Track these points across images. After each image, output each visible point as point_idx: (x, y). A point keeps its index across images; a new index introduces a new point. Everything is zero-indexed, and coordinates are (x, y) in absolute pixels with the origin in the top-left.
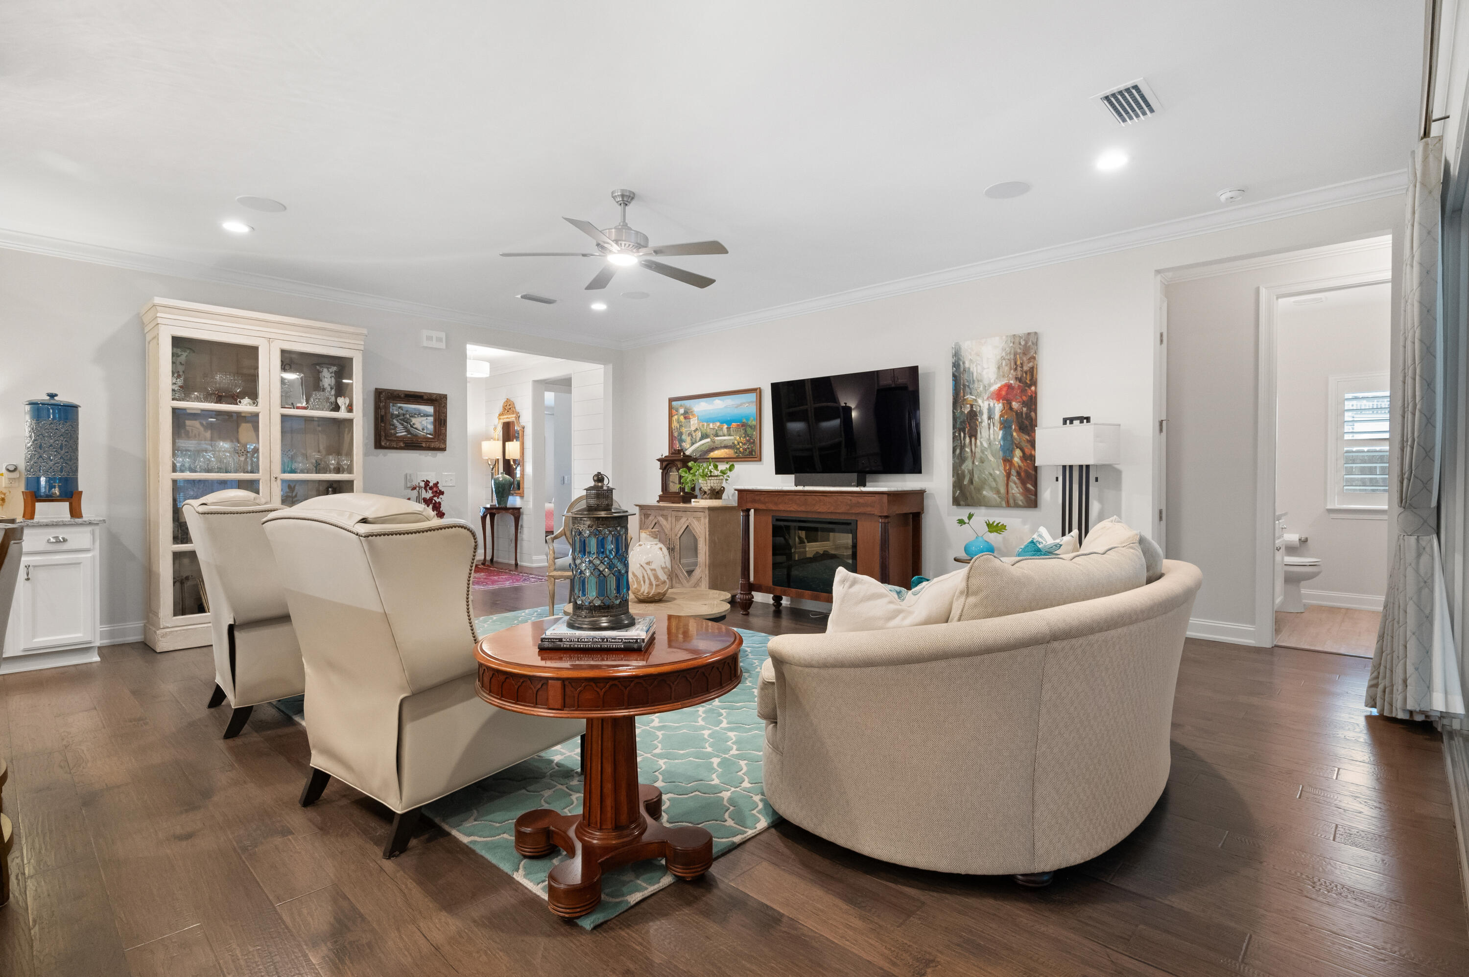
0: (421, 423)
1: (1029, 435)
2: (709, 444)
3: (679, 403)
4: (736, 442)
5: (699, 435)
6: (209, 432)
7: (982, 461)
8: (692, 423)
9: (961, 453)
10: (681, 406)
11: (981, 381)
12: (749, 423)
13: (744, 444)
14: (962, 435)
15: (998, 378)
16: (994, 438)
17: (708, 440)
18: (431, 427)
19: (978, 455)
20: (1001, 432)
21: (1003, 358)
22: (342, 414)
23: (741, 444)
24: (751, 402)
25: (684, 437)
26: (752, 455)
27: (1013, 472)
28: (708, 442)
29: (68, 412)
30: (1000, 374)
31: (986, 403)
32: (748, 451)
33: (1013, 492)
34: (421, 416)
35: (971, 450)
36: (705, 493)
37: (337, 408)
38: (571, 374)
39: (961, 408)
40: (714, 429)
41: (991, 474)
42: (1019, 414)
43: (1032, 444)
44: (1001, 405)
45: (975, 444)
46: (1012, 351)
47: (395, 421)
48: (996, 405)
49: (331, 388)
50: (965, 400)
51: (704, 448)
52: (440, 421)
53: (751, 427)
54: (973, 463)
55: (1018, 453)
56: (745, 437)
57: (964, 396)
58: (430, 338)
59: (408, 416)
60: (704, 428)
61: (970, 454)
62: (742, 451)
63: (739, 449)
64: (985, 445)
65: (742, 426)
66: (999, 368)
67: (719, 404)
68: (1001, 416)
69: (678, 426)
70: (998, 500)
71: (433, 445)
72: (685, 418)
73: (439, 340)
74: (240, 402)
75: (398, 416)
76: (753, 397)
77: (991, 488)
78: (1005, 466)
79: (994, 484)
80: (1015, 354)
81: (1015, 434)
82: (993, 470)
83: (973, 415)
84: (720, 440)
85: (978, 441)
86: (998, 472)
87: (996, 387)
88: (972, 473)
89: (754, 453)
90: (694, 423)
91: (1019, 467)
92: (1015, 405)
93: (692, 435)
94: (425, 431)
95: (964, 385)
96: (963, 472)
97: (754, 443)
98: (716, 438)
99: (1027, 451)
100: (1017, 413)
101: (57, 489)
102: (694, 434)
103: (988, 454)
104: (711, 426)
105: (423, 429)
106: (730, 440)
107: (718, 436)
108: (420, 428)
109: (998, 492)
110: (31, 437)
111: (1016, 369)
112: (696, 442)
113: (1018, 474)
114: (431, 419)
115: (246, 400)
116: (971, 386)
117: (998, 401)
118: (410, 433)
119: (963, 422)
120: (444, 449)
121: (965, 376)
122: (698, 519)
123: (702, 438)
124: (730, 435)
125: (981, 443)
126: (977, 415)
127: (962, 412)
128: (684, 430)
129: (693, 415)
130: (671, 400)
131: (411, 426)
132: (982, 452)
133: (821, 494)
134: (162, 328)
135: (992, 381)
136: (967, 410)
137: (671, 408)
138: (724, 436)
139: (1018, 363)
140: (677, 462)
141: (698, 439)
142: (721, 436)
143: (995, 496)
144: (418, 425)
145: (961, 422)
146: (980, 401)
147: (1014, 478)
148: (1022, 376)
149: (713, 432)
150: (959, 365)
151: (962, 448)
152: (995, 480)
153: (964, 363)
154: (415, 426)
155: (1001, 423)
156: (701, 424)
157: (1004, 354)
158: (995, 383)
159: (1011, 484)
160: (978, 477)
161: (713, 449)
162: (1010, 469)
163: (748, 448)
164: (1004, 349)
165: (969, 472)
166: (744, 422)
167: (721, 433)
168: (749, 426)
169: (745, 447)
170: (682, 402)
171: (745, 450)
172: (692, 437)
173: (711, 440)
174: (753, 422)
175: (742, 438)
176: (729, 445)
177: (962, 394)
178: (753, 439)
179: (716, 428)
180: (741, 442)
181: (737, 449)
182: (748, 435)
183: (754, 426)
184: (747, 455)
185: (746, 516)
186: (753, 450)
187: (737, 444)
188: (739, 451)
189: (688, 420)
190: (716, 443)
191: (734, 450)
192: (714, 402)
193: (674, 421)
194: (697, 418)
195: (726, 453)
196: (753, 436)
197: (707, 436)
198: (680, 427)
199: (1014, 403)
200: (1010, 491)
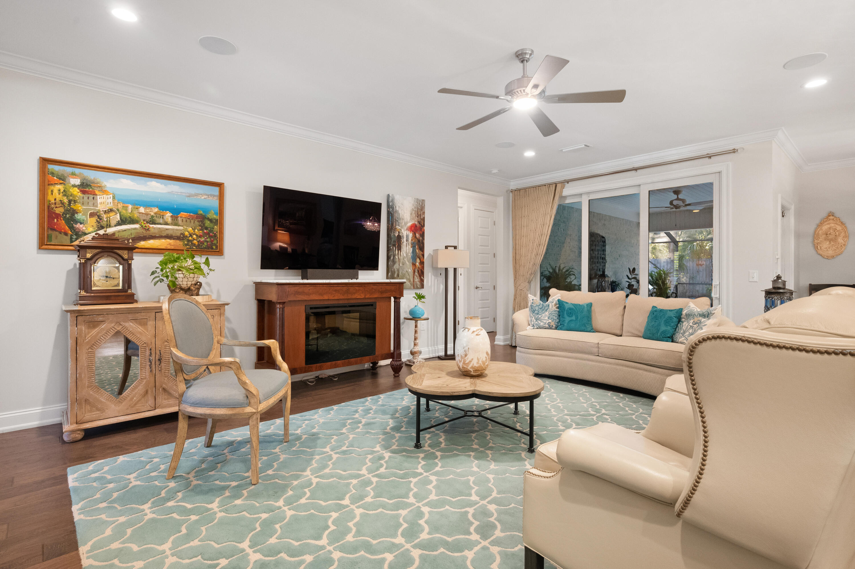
2: (138, 231)
3: (69, 170)
4: (187, 233)
5: (116, 218)
7: (403, 264)
8: (99, 201)
9: (393, 259)
11: (403, 219)
12: (209, 216)
13: (200, 236)
14: (394, 248)
17: (137, 226)
19: (401, 261)
20: (411, 249)
21: (413, 210)
23: (194, 236)
24: (211, 195)
25: (79, 216)
26: (212, 249)
27: (416, 271)
28: (135, 229)
30: (412, 219)
31: (405, 232)
32: (205, 244)
33: (416, 281)
35: (398, 258)
39: (393, 233)
40: (147, 214)
41: (407, 271)
42: (419, 241)
43: (423, 255)
44: (412, 234)
45: (400, 254)
46: (417, 207)
48: (410, 234)
50: (396, 228)
51: (124, 235)
53: (211, 221)
54: (399, 265)
55: (418, 260)
56: (201, 230)
57: (395, 226)
60: (126, 210)
61: (397, 260)
62: (197, 243)
63: (191, 241)
64: (405, 255)
65: (197, 218)
66: (411, 214)
68: (412, 240)
69: (65, 200)
70: (410, 285)
72: (84, 192)
76: (216, 190)
78: (413, 267)
79: (408, 277)
80: (418, 209)
81: (417, 250)
83: (399, 238)
84: (160, 229)
86: (410, 270)
87: (409, 224)
88: (398, 271)
89: (214, 247)
90: (104, 201)
91: (419, 268)
93: (99, 217)
95: (396, 220)
96: (394, 270)
97: (215, 236)
98: (151, 226)
100: (418, 239)
102: (105, 216)
104: (142, 210)
106: (177, 230)
107: (154, 223)
109: (410, 281)
111: (418, 217)
112: (108, 226)
113: (418, 271)
116: (399, 221)
117: (411, 232)
121: (396, 215)
123: (123, 221)
124: (176, 225)
125: (403, 254)
126: (401, 238)
127: (394, 235)
128: (78, 207)
129: (104, 192)
130: (44, 162)
135: (408, 221)
136: (397, 235)
137: (44, 172)
138: (166, 224)
139: (419, 214)
141: (113, 222)
142: (162, 224)
145: (394, 241)
146: (403, 230)
147: (416, 273)
148: (420, 221)
149: (148, 218)
150: (393, 208)
151: (394, 256)
152: (409, 275)
153: (396, 207)
155: (412, 244)
156: (120, 206)
157: (413, 207)
158: (410, 222)
159: (415, 277)
161: (145, 238)
162: (415, 269)
163: (207, 242)
164: (413, 205)
165: (397, 270)
166: (201, 214)
167: (161, 221)
168: (208, 219)
169: (203, 239)
170: (77, 171)
171: (202, 243)
172: (101, 219)
173: (142, 226)
174: (215, 216)
175: (196, 230)
176: (174, 235)
177: (394, 225)
178: (213, 233)
179: (152, 214)
180: (194, 234)
181: (189, 241)
182: (206, 228)
183: (215, 219)
184: (205, 248)
185: (283, 308)
186: (212, 243)
187: (188, 236)
188: (192, 244)
189: (91, 197)
190: (151, 232)
191: (184, 242)
192: (149, 183)
193: (56, 191)
194: (111, 196)
195: (170, 244)
196: (214, 230)
197: (132, 221)
198: (70, 202)
199: (417, 234)
200: (415, 281)
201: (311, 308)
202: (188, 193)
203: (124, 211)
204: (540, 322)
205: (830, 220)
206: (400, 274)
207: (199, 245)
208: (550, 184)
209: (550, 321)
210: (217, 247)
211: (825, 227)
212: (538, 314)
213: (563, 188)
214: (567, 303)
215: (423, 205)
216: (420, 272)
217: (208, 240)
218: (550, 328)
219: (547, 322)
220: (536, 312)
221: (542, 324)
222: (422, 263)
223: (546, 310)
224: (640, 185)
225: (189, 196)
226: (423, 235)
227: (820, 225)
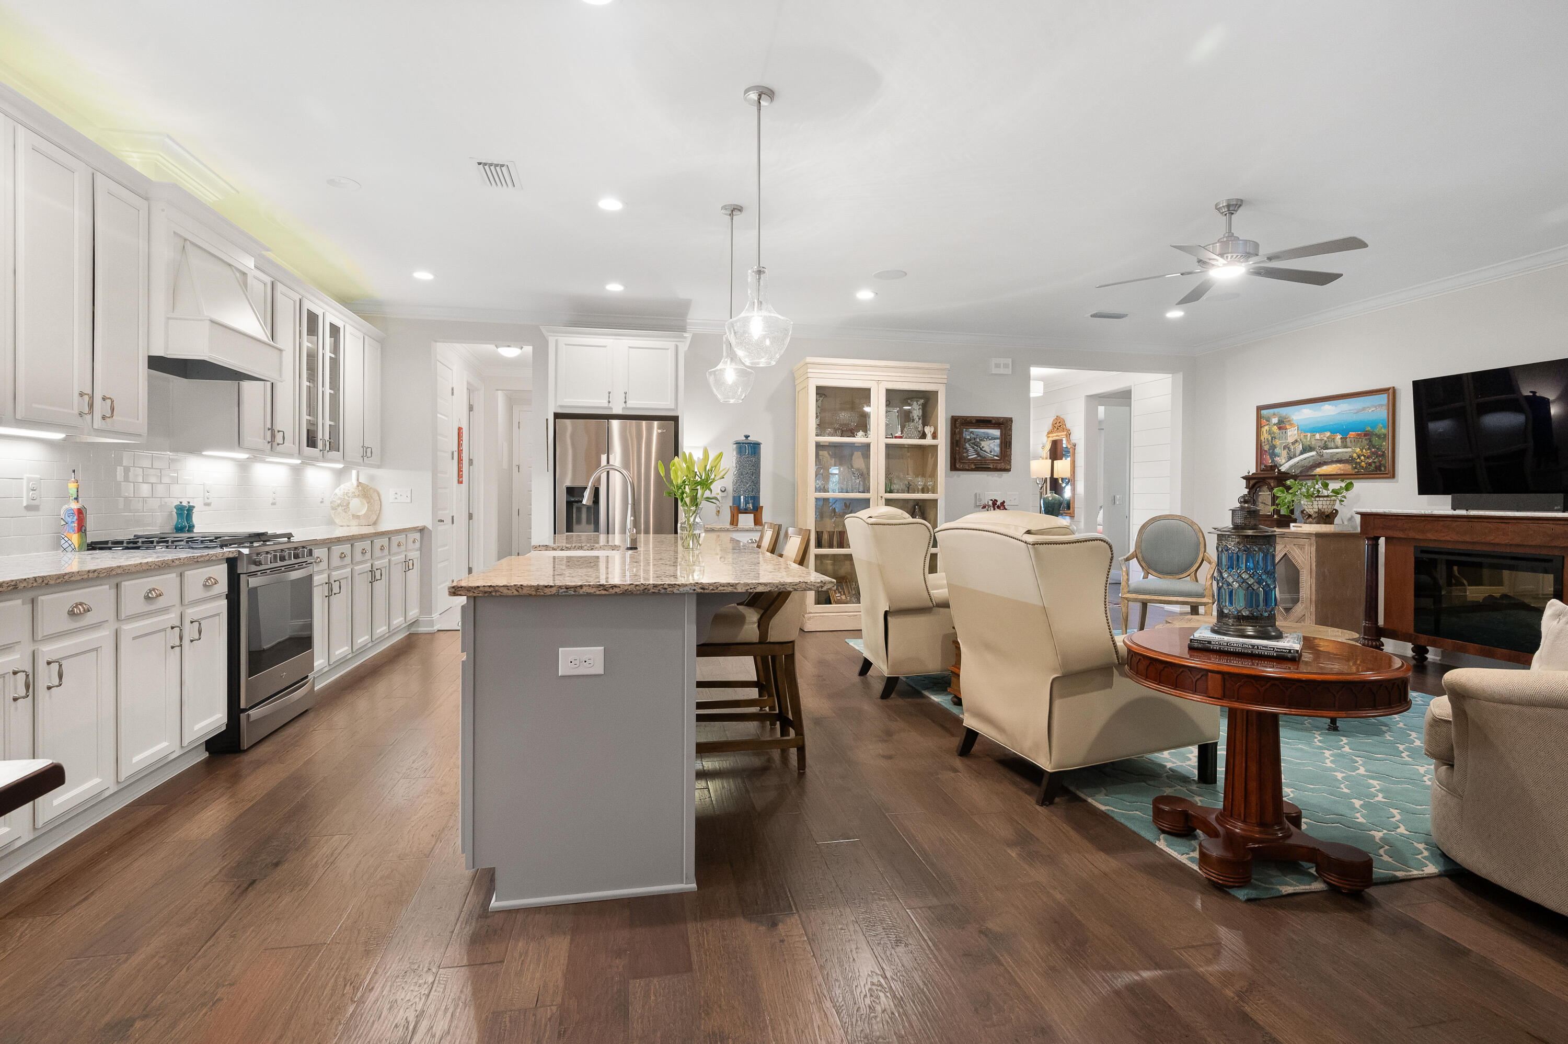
0: (989, 445)
2: (1314, 458)
3: (1271, 411)
4: (1355, 455)
5: (1300, 447)
6: (834, 460)
8: (1289, 434)
10: (1274, 414)
12: (1377, 431)
13: (1368, 457)
17: (1314, 453)
18: (997, 449)
22: (928, 441)
23: (1362, 458)
24: (1380, 406)
25: (1277, 450)
28: (1313, 456)
29: (755, 448)
32: (1373, 465)
34: (990, 440)
36: (1310, 516)
37: (924, 436)
38: (1131, 386)
40: (1321, 440)
47: (967, 445)
49: (919, 419)
51: (1306, 463)
52: (1006, 444)
53: (1379, 436)
56: (1369, 449)
58: (997, 366)
59: (978, 440)
60: (1306, 439)
62: (1365, 466)
63: (1359, 463)
65: (1365, 435)
67: (1328, 411)
69: (1270, 438)
71: (999, 466)
72: (1280, 428)
73: (1006, 366)
74: (856, 435)
75: (970, 440)
76: (1383, 399)
84: (1331, 453)
89: (1383, 469)
90: (1292, 434)
93: (1289, 448)
94: (992, 453)
97: (1383, 455)
98: (1325, 451)
101: (751, 505)
102: (1292, 447)
104: (1318, 436)
105: (991, 452)
106: (1346, 452)
107: (1327, 448)
108: (988, 451)
110: (736, 467)
112: (1295, 456)
114: (998, 441)
115: (861, 433)
118: (980, 456)
120: (1009, 470)
122: (1301, 547)
123: (1304, 451)
124: (1346, 447)
128: (1277, 442)
129: (1291, 425)
130: (1259, 409)
131: (981, 449)
133: (1497, 521)
134: (811, 380)
137: (1259, 417)
138: (1337, 448)
140: (1269, 481)
141: (1298, 452)
142: (1332, 449)
144: (987, 448)
149: (1322, 444)
154: (983, 449)
156: (1303, 436)
161: (1320, 465)
163: (1375, 462)
166: (1369, 431)
167: (1332, 445)
168: (1376, 435)
169: (1371, 461)
170: (1276, 410)
171: (1370, 464)
172: (1290, 451)
173: (1317, 453)
174: (1384, 430)
175: (1364, 451)
176: (1344, 459)
178: (1382, 451)
179: (1325, 439)
180: (1362, 455)
181: (1356, 463)
182: (1374, 447)
183: (1384, 434)
184: (1373, 471)
185: (1373, 545)
186: (1381, 464)
187: (1357, 458)
188: (1360, 466)
189: (1284, 431)
190: (1325, 457)
191: (1353, 465)
192: (1322, 408)
193: (1265, 432)
194: (1296, 428)
195: (1340, 469)
197: (1311, 449)
198: (1272, 439)
201: (1423, 552)
202: (1357, 409)
203: (1305, 440)
207: (1367, 467)
210: (1385, 467)
217: (1376, 460)
225: (1357, 413)
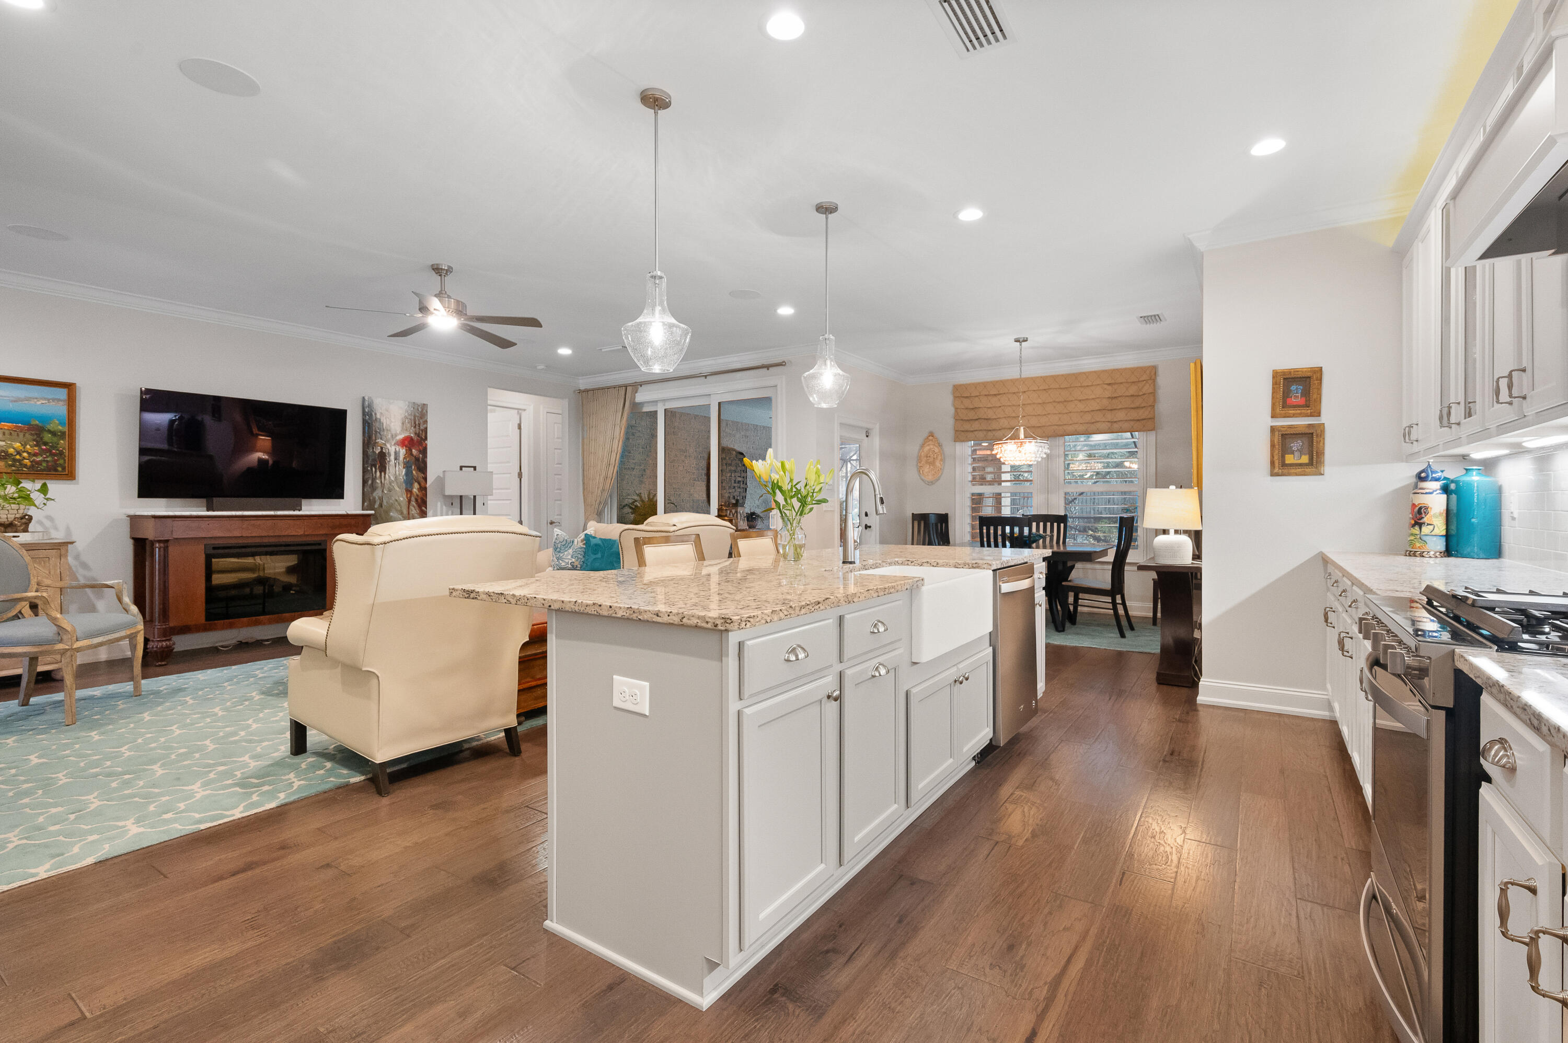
1: (424, 474)
4: (11, 451)
7: (390, 490)
9: (372, 483)
11: (390, 430)
12: (51, 427)
13: (36, 455)
14: (374, 469)
15: (403, 430)
16: (399, 474)
19: (386, 486)
20: (404, 470)
21: (406, 418)
23: (25, 455)
26: (56, 470)
27: (413, 499)
30: (405, 430)
31: (393, 448)
32: (44, 464)
35: (381, 482)
39: (373, 448)
41: (396, 500)
42: (417, 459)
43: (425, 479)
44: (404, 450)
45: (385, 477)
46: (413, 414)
48: (401, 450)
50: (376, 443)
53: (54, 433)
54: (383, 491)
55: (416, 485)
56: (35, 445)
61: (380, 485)
62: (29, 464)
63: (19, 461)
64: (392, 478)
65: (29, 430)
66: (403, 423)
68: (404, 458)
77: (397, 510)
78: (407, 494)
80: (415, 417)
81: (414, 472)
82: (399, 497)
83: (383, 456)
85: (387, 476)
86: (402, 499)
87: (400, 437)
88: (381, 499)
89: (60, 469)
91: (417, 495)
92: (414, 452)
95: (376, 431)
96: (374, 498)
97: (61, 454)
99: (423, 484)
100: (415, 457)
103: (395, 485)
111: (415, 427)
113: (416, 500)
116: (382, 433)
117: (403, 447)
119: (374, 460)
121: (376, 425)
125: (389, 477)
126: (386, 456)
127: (373, 452)
132: (390, 483)
135: (398, 432)
136: (378, 450)
139: (417, 423)
143: (400, 516)
146: (388, 446)
147: (413, 503)
148: (419, 433)
150: (371, 414)
151: (374, 480)
152: (399, 504)
153: (376, 414)
155: (404, 464)
157: (406, 414)
158: (400, 434)
159: (411, 507)
160: (387, 502)
162: (411, 497)
163: (47, 461)
164: (407, 411)
165: (379, 498)
166: (36, 425)
168: (49, 431)
169: (39, 459)
171: (39, 463)
174: (60, 428)
175: (28, 447)
177: (374, 438)
178: (58, 450)
180: (24, 452)
181: (15, 460)
182: (46, 444)
183: (60, 432)
184: (44, 470)
185: (162, 548)
186: (56, 464)
187: (15, 454)
188: (21, 464)
191: (7, 462)
196: (59, 446)
199: (413, 450)
200: (410, 512)
201: (214, 548)
202: (12, 397)
204: (561, 562)
205: (930, 440)
206: (385, 503)
207: (32, 466)
208: (620, 386)
209: (574, 560)
210: (64, 469)
211: (926, 449)
212: (559, 552)
213: (636, 392)
214: (594, 538)
215: (425, 411)
216: (419, 500)
217: (49, 459)
218: (574, 568)
219: (570, 561)
220: (558, 550)
221: (563, 564)
222: (423, 489)
223: (570, 547)
224: (710, 395)
225: (15, 401)
226: (424, 451)
227: (922, 446)
